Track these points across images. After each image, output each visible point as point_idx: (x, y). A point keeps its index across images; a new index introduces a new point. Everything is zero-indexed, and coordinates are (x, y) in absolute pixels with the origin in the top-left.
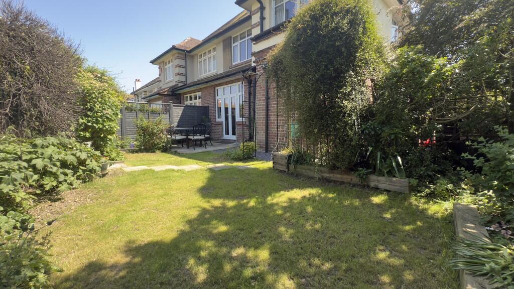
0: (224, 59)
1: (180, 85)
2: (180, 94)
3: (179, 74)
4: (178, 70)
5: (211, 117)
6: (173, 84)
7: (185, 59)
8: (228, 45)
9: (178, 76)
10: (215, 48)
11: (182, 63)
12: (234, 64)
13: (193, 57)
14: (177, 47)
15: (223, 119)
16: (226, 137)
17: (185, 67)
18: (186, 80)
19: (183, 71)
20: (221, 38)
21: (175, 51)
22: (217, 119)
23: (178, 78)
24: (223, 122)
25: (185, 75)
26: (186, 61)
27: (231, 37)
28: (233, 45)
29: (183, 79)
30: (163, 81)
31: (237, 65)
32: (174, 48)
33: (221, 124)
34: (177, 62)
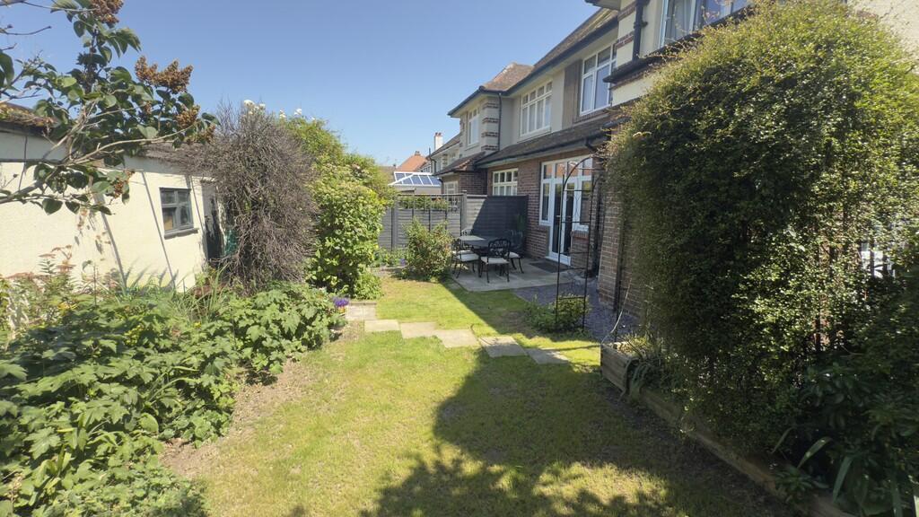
0: (566, 103)
1: (488, 153)
2: (486, 169)
3: (487, 135)
4: (485, 128)
5: (531, 216)
6: (478, 151)
7: (499, 107)
8: (573, 77)
9: (486, 138)
10: (551, 83)
11: (494, 113)
12: (582, 114)
13: (512, 101)
14: (486, 87)
15: (550, 222)
16: (553, 256)
17: (498, 121)
18: (499, 144)
19: (494, 128)
20: (563, 65)
21: (483, 96)
22: (541, 220)
23: (485, 142)
24: (549, 227)
25: (498, 135)
26: (500, 111)
27: (581, 61)
28: (584, 76)
29: (493, 142)
30: (464, 144)
31: (588, 117)
32: (482, 90)
33: (545, 230)
34: (486, 113)
